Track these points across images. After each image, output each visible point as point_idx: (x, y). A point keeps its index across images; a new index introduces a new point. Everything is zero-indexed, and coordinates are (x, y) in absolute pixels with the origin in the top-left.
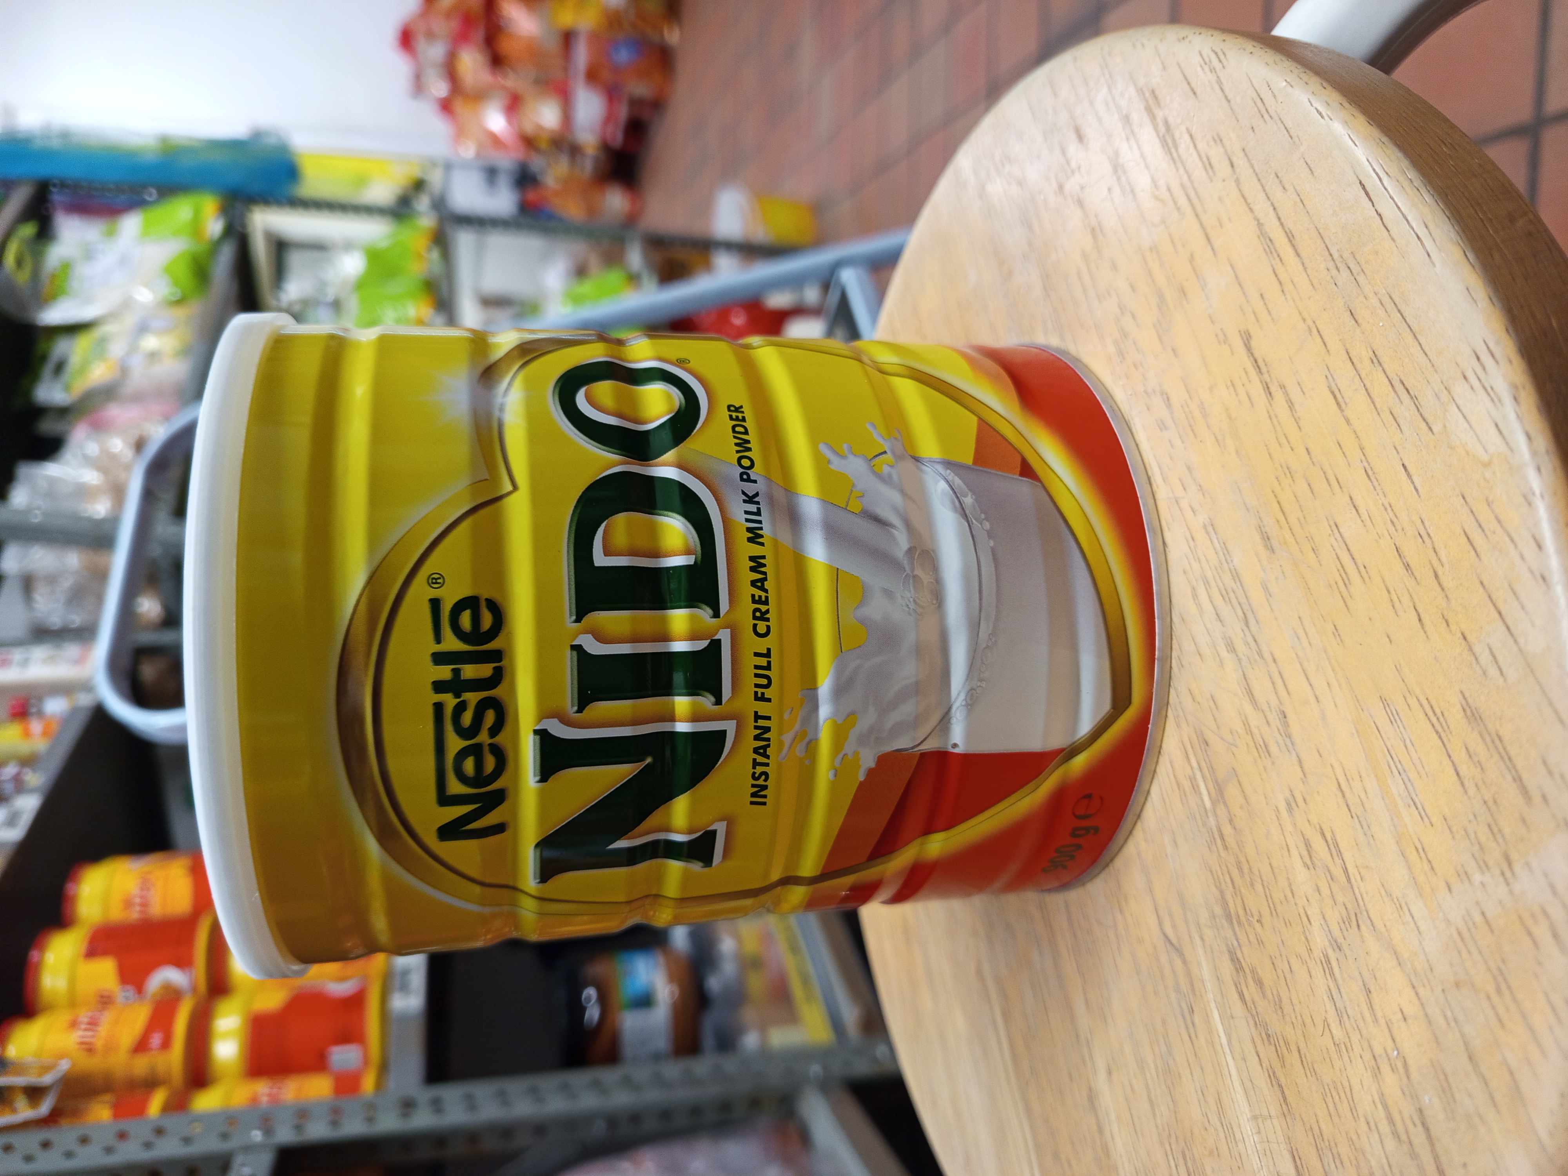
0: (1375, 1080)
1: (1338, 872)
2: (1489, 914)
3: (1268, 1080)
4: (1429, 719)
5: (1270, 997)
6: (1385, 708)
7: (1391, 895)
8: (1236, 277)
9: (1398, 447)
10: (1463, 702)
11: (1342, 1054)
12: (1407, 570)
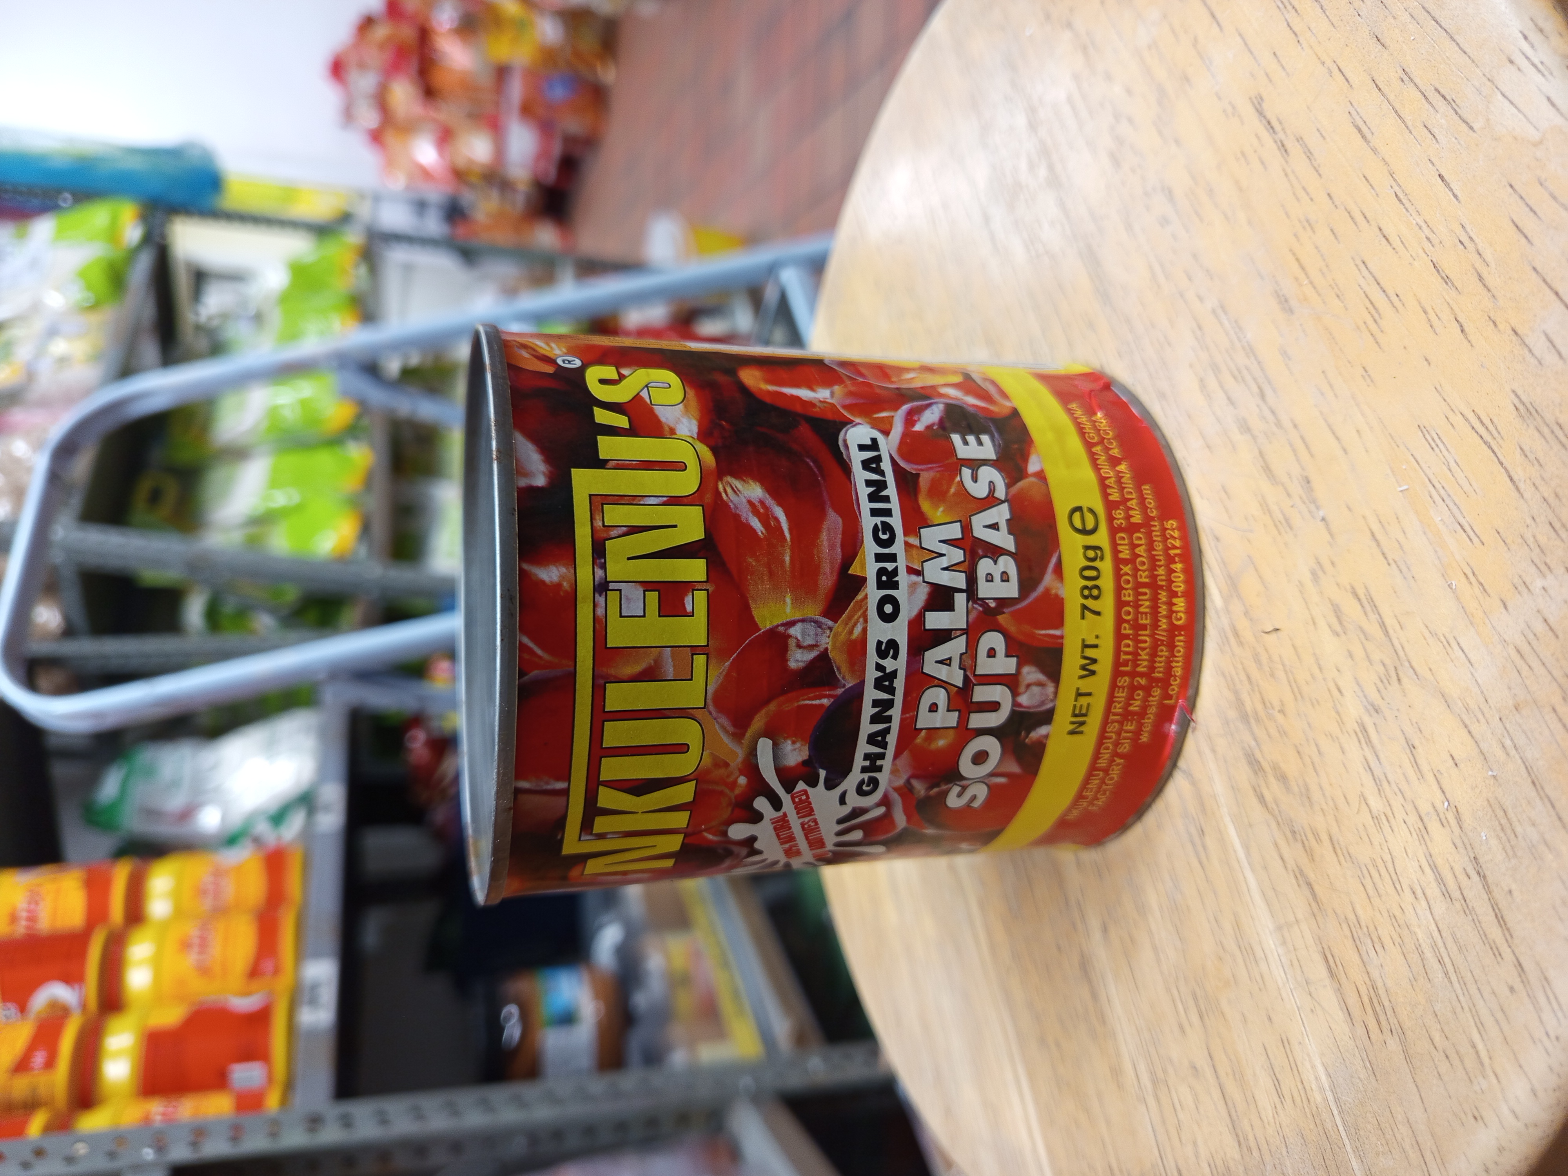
0: (1422, 842)
1: (1374, 629)
2: (1551, 620)
3: (1294, 881)
4: (1476, 432)
5: (1296, 789)
6: (1424, 435)
7: (1436, 634)
8: (1246, 44)
9: (1433, 160)
10: (1516, 402)
11: (1382, 826)
12: (1447, 283)
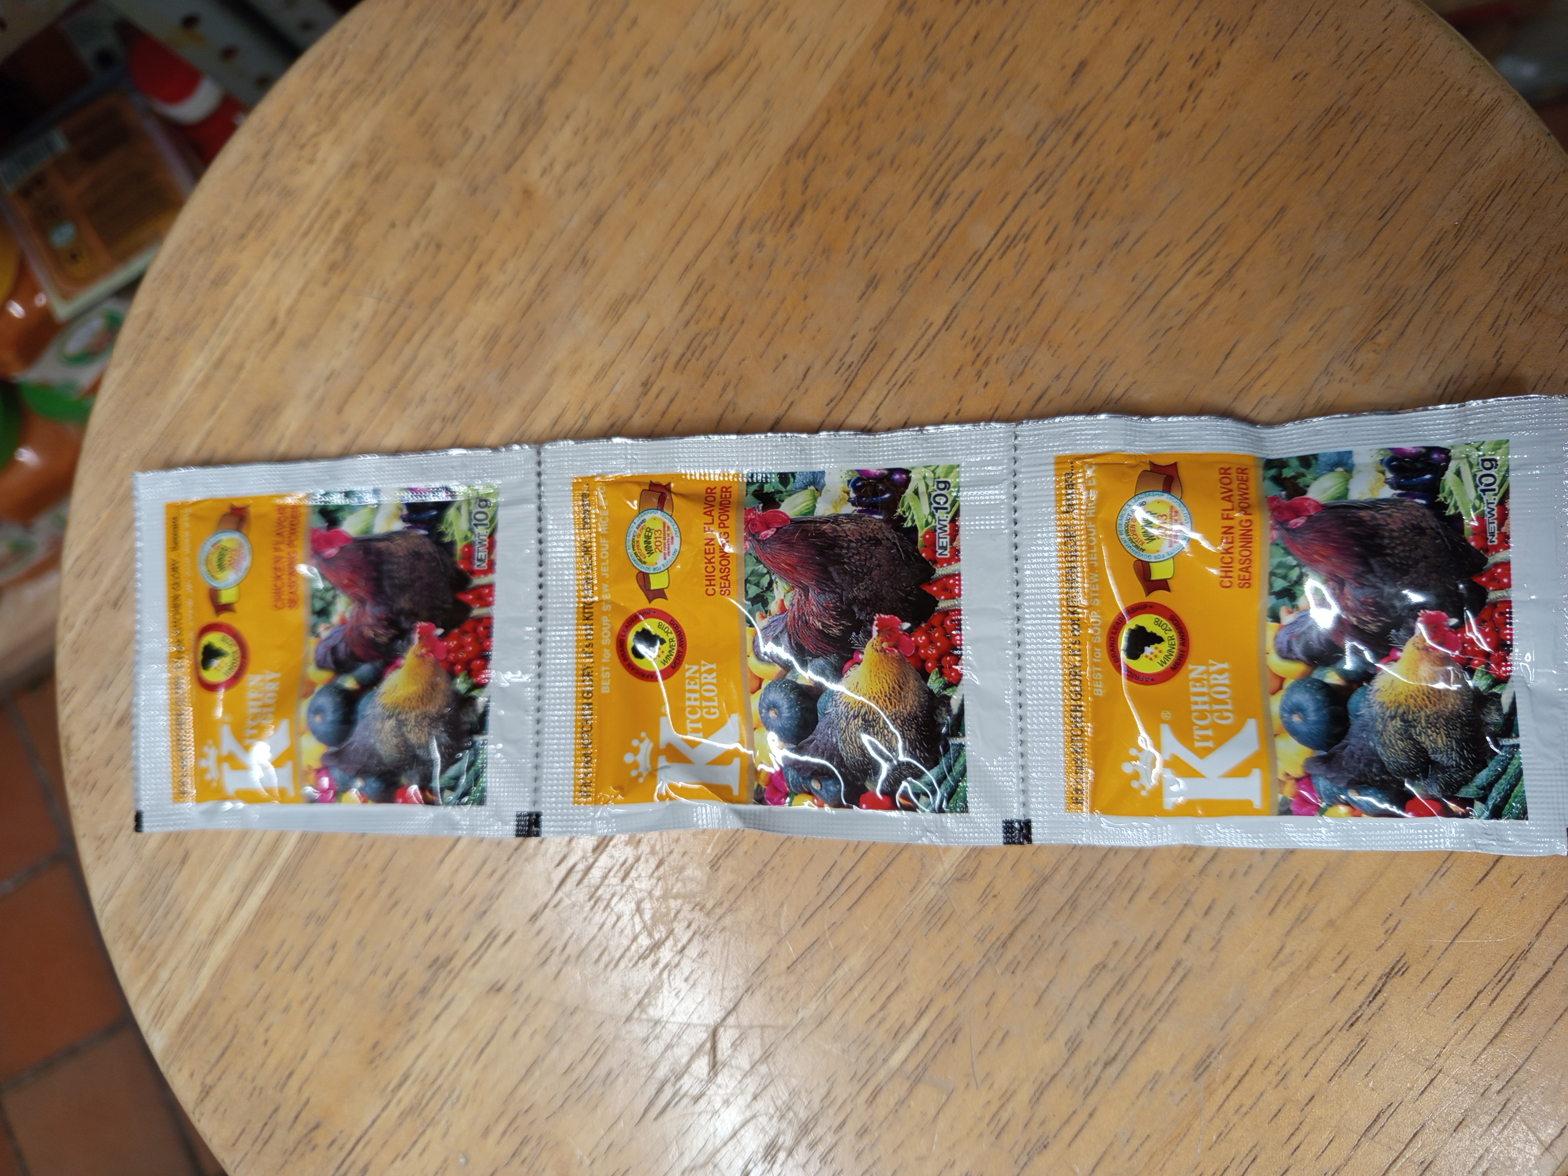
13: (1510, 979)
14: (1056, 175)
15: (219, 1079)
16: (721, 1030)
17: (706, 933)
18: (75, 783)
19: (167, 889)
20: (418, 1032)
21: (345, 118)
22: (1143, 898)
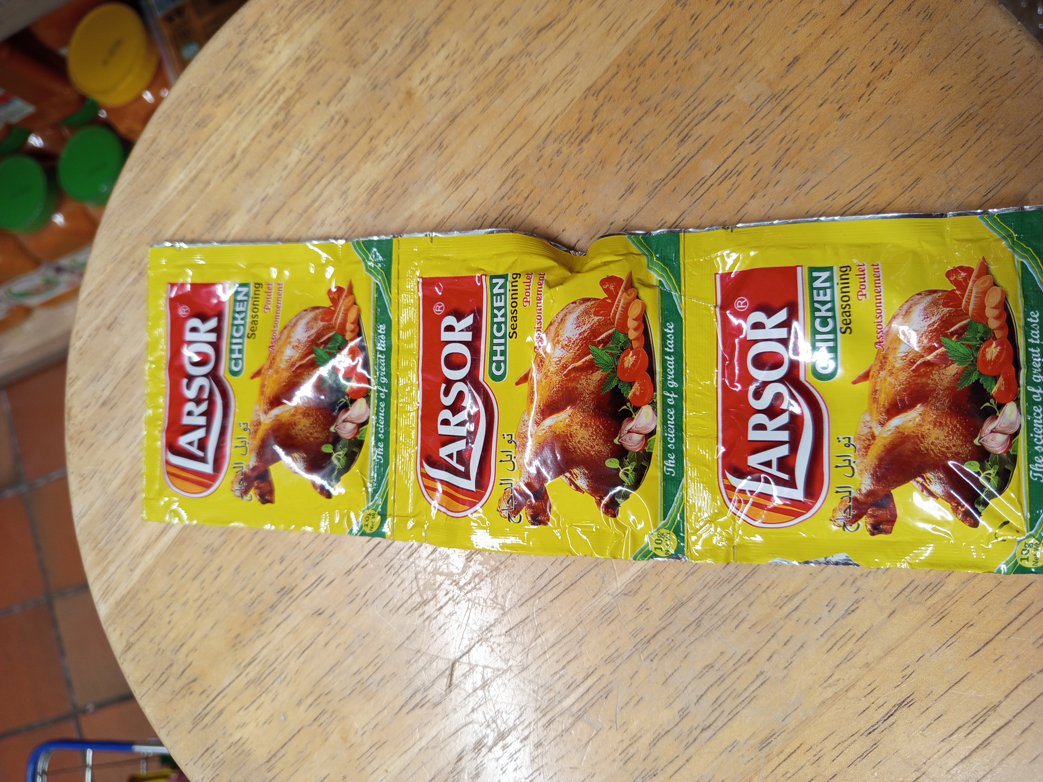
13: (982, 723)
14: (766, 133)
15: (138, 640)
16: (457, 664)
17: (457, 601)
18: (71, 438)
19: (120, 515)
20: (265, 632)
21: (296, 26)
22: (745, 626)
